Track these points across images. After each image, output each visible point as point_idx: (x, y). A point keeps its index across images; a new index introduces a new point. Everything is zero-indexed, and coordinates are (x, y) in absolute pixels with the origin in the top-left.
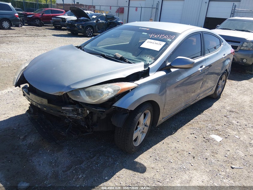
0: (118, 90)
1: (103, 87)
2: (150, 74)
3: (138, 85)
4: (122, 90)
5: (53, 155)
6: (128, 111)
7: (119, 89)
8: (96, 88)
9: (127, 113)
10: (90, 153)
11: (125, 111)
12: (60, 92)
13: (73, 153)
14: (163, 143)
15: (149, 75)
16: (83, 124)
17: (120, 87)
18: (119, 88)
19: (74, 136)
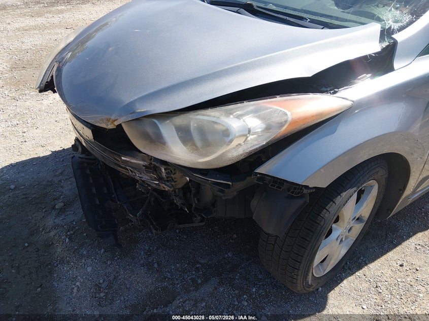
0: (281, 125)
1: (229, 113)
2: (396, 65)
3: (353, 101)
4: (294, 122)
5: (109, 263)
6: (305, 191)
7: (286, 121)
8: (206, 118)
9: (302, 196)
10: (197, 270)
11: (295, 190)
12: (108, 120)
13: (156, 265)
14: (401, 266)
15: (391, 69)
16: (178, 201)
17: (289, 113)
18: (285, 118)
19: (154, 231)
